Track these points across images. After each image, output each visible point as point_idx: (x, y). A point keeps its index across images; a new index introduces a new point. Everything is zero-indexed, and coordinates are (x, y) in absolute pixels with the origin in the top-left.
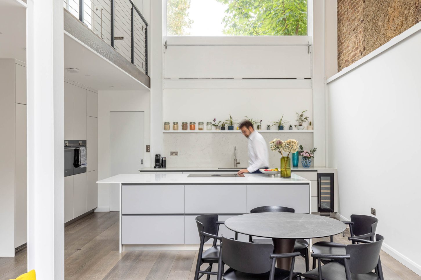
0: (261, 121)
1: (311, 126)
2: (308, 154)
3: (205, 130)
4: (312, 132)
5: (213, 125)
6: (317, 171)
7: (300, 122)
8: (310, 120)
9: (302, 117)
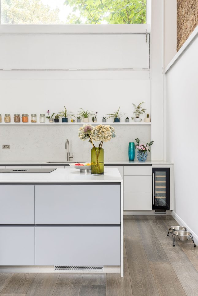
0: (97, 113)
1: (148, 119)
2: (144, 147)
3: (38, 123)
4: (150, 125)
5: (47, 117)
6: (151, 165)
7: (137, 114)
8: (147, 112)
9: (139, 109)
